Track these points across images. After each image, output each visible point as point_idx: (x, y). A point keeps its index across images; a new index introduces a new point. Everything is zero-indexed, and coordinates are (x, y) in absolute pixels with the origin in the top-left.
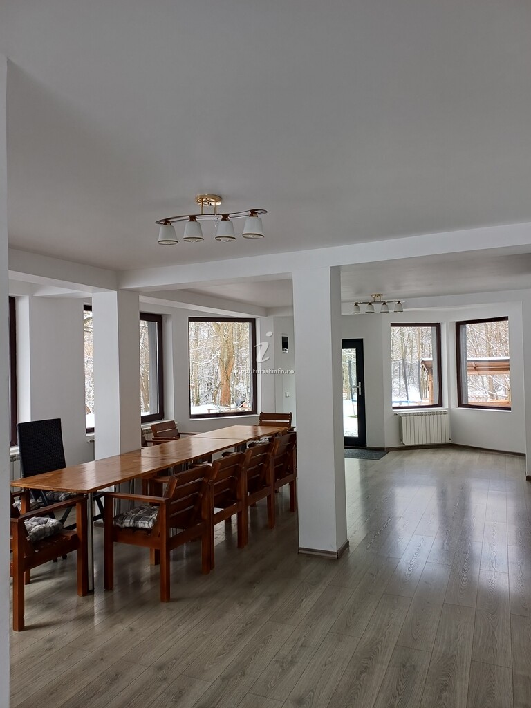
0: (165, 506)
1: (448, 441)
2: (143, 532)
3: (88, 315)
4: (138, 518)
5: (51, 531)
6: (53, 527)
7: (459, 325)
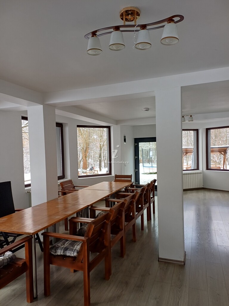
0: (86, 243)
1: (202, 187)
2: (70, 259)
3: (24, 122)
4: (66, 249)
5: (8, 261)
6: (9, 258)
7: (208, 130)
